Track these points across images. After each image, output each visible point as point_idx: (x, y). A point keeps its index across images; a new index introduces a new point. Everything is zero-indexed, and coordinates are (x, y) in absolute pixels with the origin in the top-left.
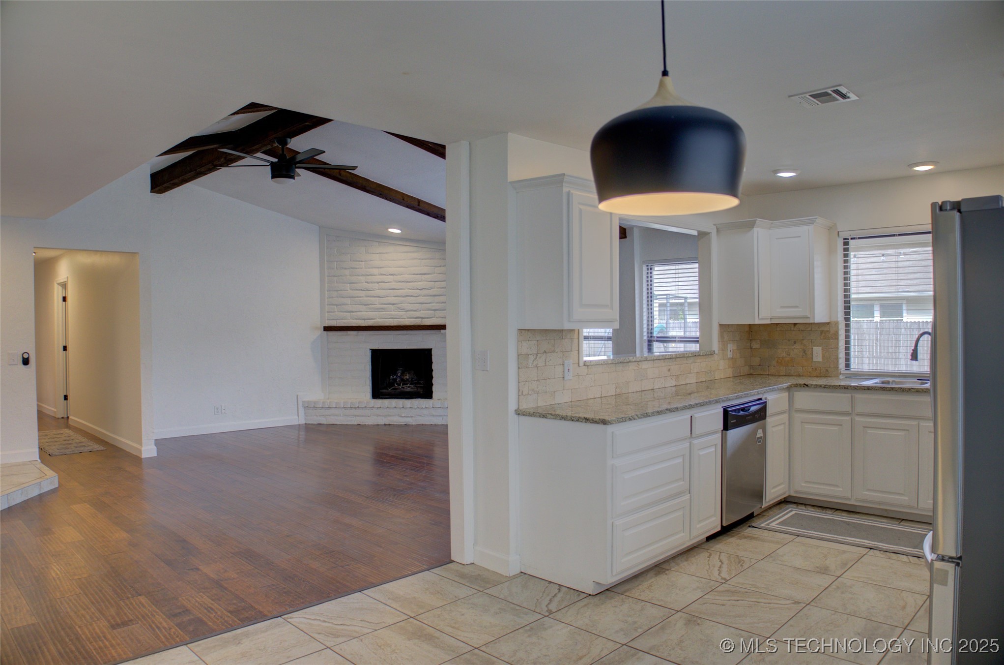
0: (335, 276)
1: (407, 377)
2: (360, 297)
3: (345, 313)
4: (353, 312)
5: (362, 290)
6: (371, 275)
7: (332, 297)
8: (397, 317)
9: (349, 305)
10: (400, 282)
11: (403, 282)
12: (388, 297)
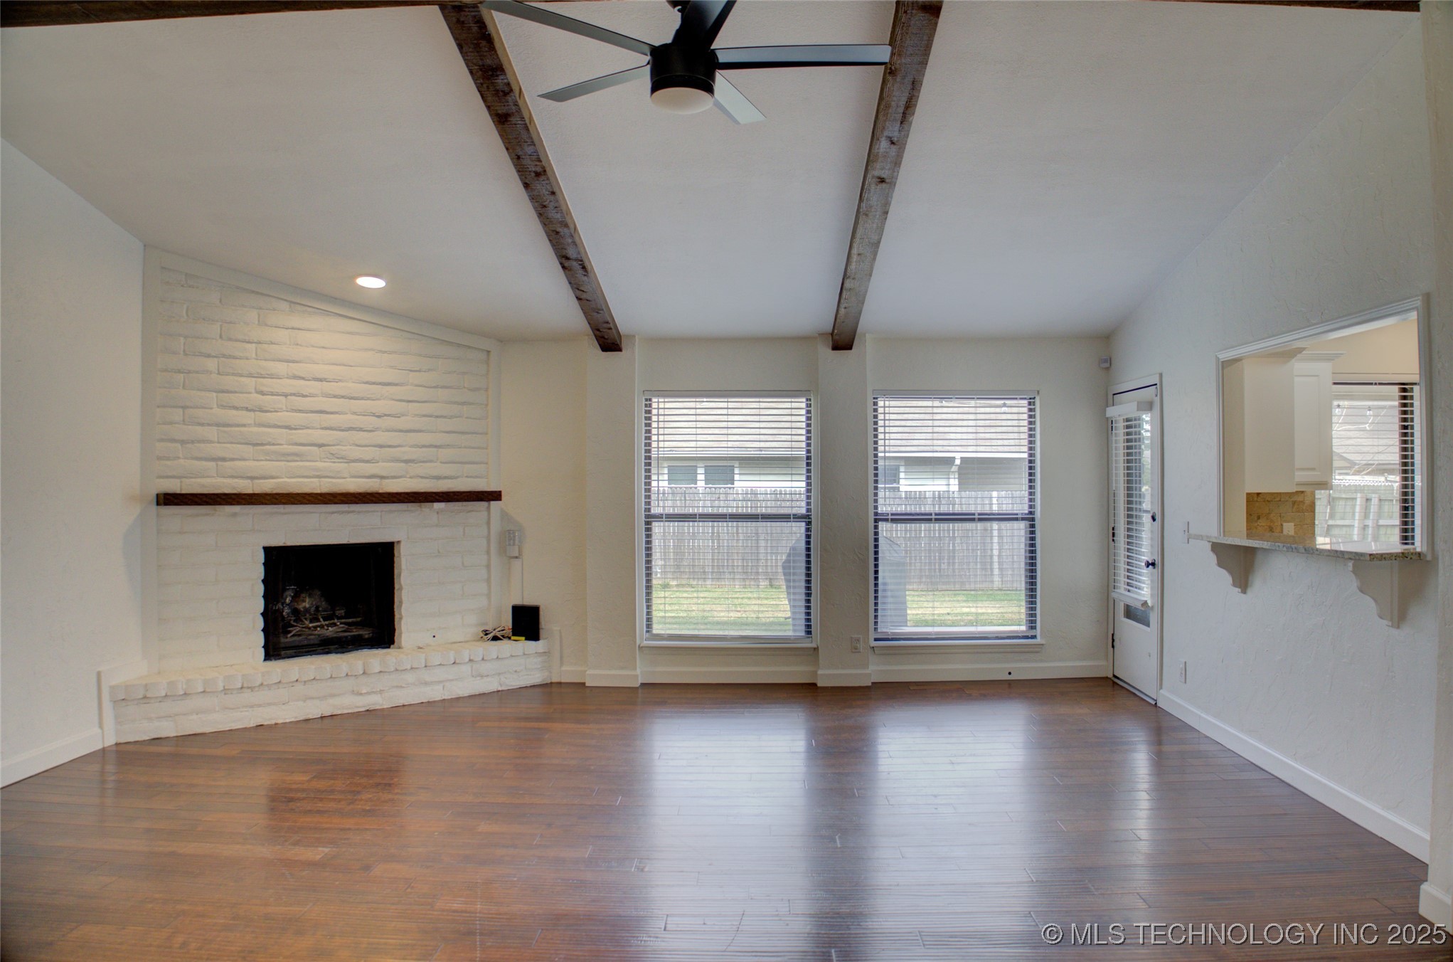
0: (179, 372)
1: (306, 603)
2: (244, 426)
3: (204, 463)
4: (224, 459)
5: (247, 409)
6: (271, 376)
7: (171, 423)
8: (331, 474)
9: (212, 442)
10: (335, 397)
11: (343, 397)
12: (308, 428)
